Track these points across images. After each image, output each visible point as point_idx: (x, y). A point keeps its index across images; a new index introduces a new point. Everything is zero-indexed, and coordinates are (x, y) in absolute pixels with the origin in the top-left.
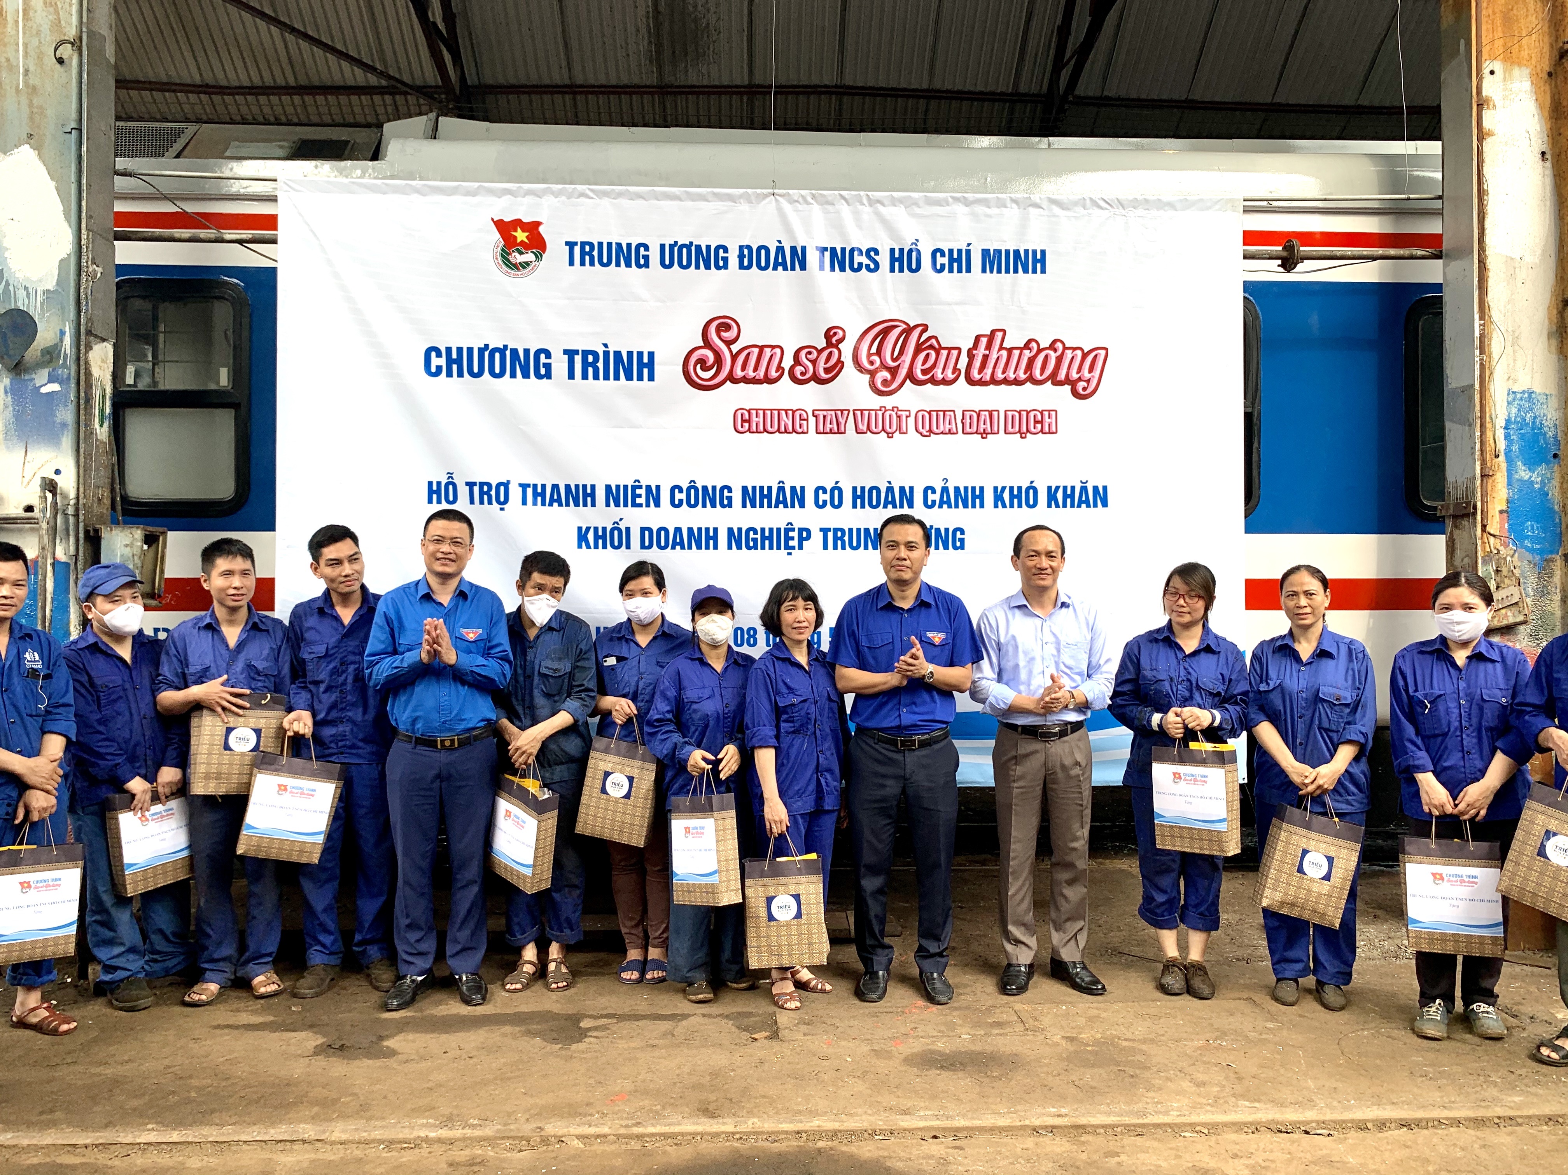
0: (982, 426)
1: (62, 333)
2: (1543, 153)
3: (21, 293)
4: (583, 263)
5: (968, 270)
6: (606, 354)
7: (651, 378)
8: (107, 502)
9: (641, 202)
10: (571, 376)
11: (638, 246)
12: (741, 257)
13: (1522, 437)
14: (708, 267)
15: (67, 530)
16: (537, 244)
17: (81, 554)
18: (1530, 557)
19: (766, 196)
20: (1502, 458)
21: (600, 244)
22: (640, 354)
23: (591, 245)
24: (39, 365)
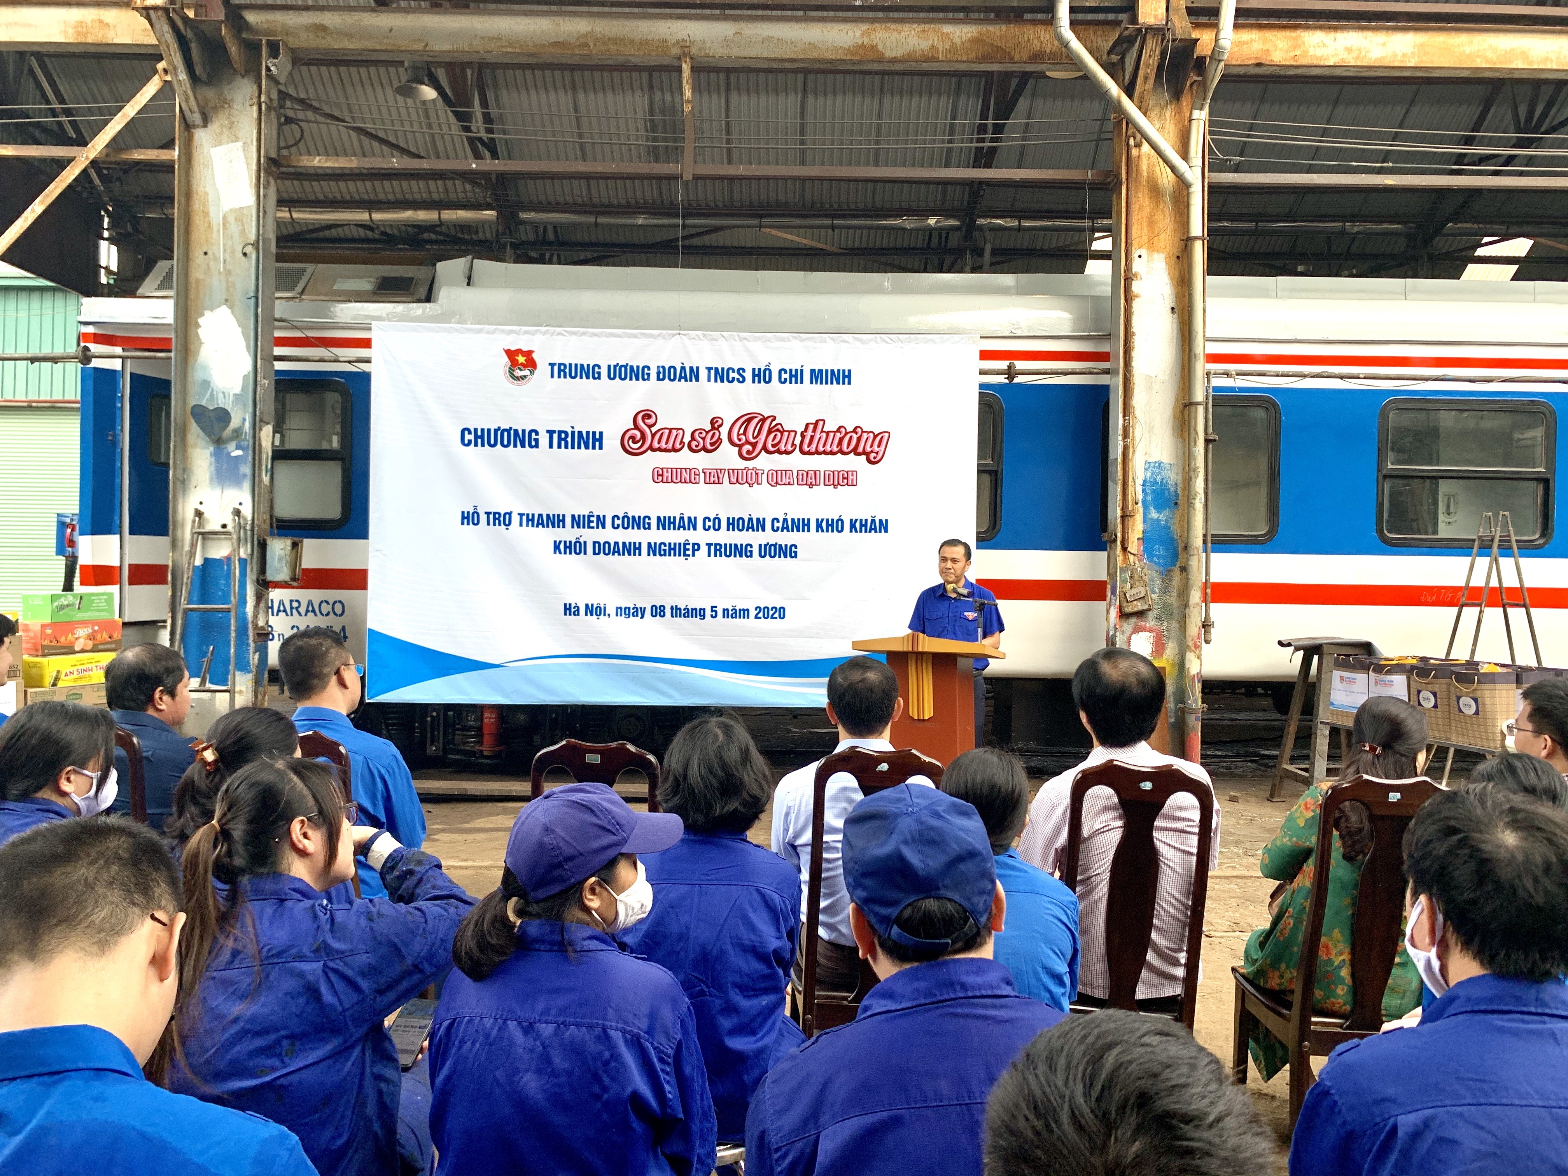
0: (809, 481)
1: (244, 419)
2: (1173, 309)
3: (221, 396)
4: (559, 377)
5: (802, 382)
6: (573, 433)
7: (601, 448)
8: (268, 522)
9: (596, 338)
10: (551, 446)
11: (594, 366)
12: (658, 373)
13: (1154, 492)
14: (637, 379)
15: (246, 539)
16: (531, 364)
17: (255, 554)
18: (1156, 567)
19: (674, 335)
20: (1140, 504)
21: (570, 365)
22: (594, 433)
23: (565, 365)
24: (231, 439)
